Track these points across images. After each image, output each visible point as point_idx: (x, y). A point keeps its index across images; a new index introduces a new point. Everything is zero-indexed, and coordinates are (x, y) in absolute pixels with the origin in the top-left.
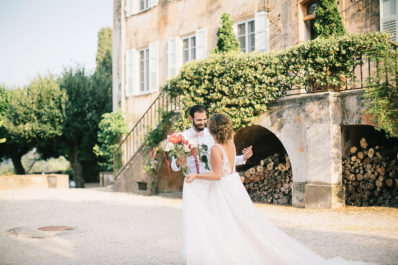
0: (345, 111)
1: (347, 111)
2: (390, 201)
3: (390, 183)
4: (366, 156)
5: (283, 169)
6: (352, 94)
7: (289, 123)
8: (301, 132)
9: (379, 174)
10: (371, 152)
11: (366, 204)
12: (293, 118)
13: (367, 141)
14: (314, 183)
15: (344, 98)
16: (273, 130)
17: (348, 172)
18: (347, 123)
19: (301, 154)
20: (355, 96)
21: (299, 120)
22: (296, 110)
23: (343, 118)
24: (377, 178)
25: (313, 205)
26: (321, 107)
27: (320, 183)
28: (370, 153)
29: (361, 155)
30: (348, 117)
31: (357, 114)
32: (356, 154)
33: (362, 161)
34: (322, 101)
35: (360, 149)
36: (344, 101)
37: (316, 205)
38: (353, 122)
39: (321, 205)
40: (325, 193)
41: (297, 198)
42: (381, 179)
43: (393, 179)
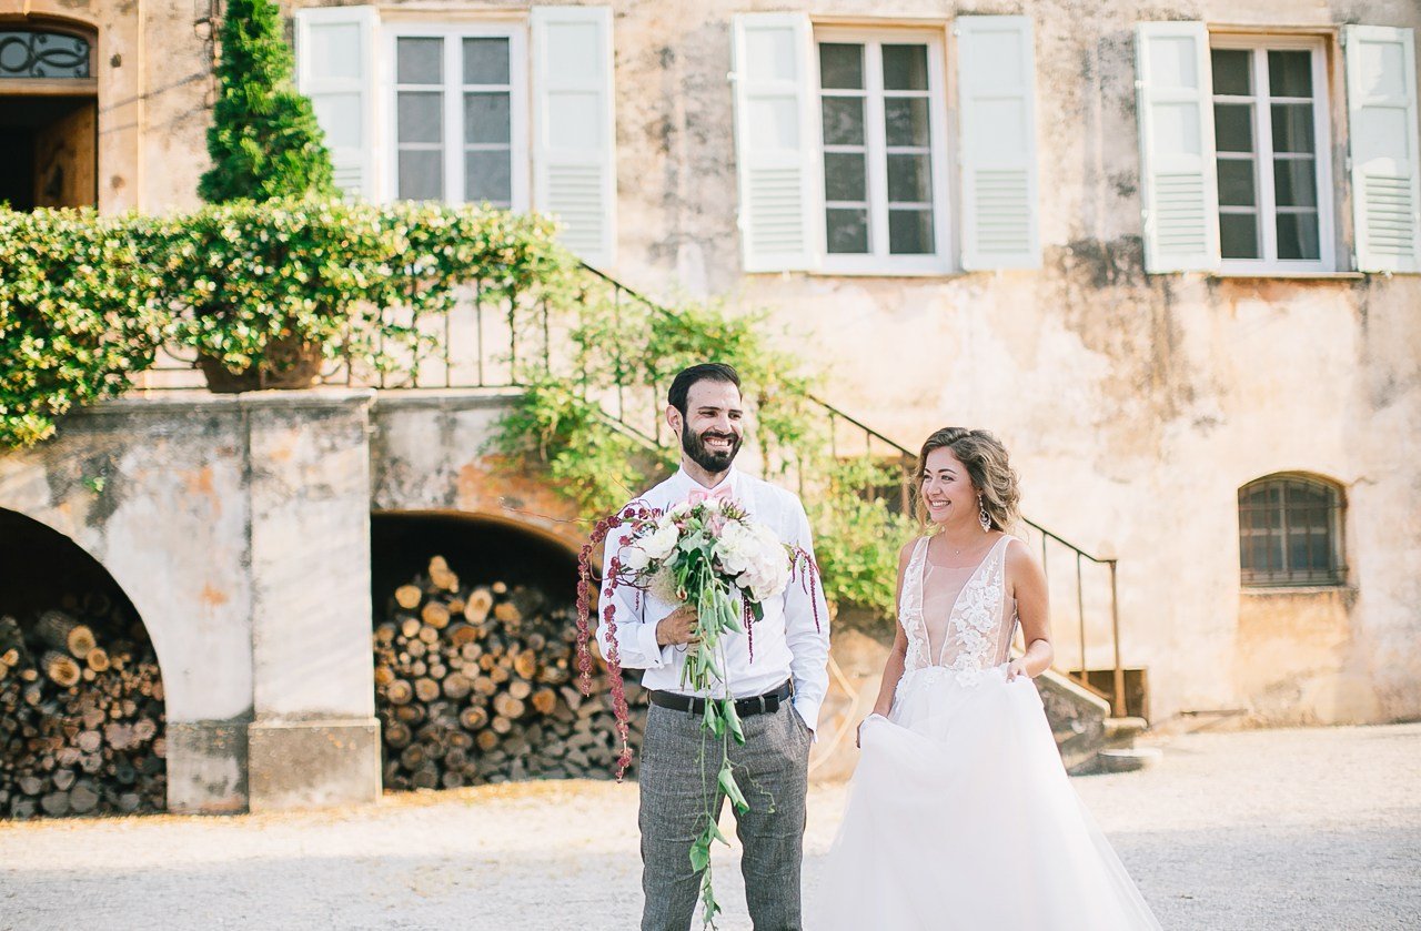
0: (385, 465)
1: (395, 461)
2: (526, 765)
3: (546, 701)
4: (458, 617)
5: (67, 675)
6: (421, 406)
7: (152, 494)
8: (212, 529)
9: (514, 674)
10: (481, 603)
11: (457, 779)
12: (175, 477)
13: (453, 566)
14: (290, 717)
15: (381, 418)
17: (388, 673)
18: (395, 503)
19: (212, 614)
20: (431, 414)
21: (205, 486)
22: (190, 447)
23: (378, 486)
24: (504, 686)
25: (292, 798)
26: (326, 443)
27: (319, 716)
28: (477, 606)
29: (438, 614)
30: (401, 484)
31: (439, 472)
32: (417, 613)
33: (443, 634)
35: (433, 595)
36: (384, 429)
37: (307, 797)
38: (421, 499)
39: (329, 795)
40: (346, 750)
41: (197, 779)
42: (520, 690)
43: (556, 688)
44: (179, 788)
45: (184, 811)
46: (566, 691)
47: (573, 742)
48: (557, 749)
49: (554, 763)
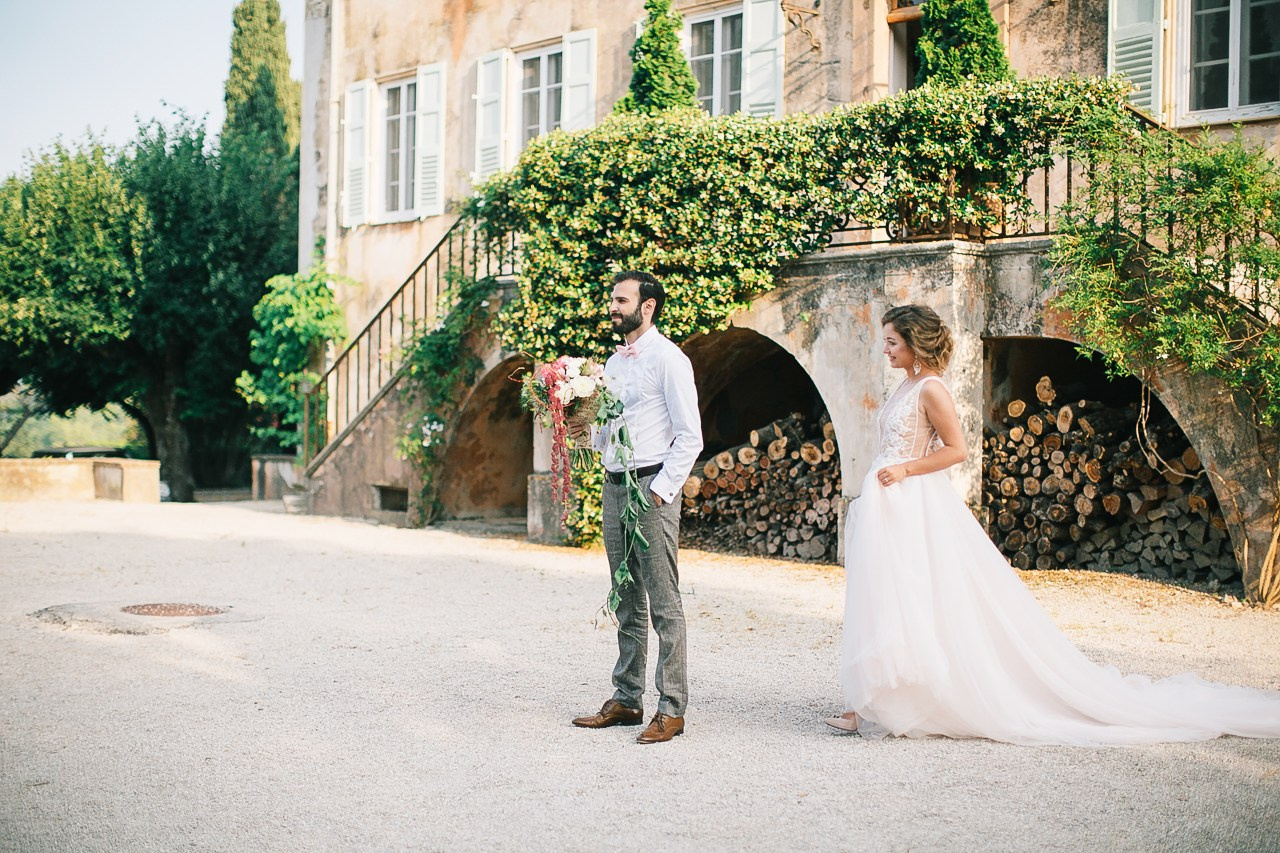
0: (995, 297)
1: (1002, 297)
2: (1112, 557)
3: (1113, 504)
4: (1051, 428)
5: (813, 457)
6: (1019, 251)
7: (837, 324)
8: (870, 352)
9: (1086, 479)
10: (1066, 415)
11: (1046, 562)
12: (849, 312)
13: (1055, 385)
15: (994, 261)
16: (791, 344)
17: (998, 471)
18: (1000, 331)
19: (869, 416)
20: (1027, 257)
21: (866, 318)
22: (858, 289)
23: (991, 317)
24: (1079, 489)
26: (928, 282)
28: (1063, 419)
29: (1036, 425)
30: (1005, 315)
31: (1030, 306)
32: (1022, 421)
33: (1039, 440)
34: (934, 266)
35: (1035, 407)
36: (996, 270)
38: (1018, 328)
42: (1090, 492)
43: (1123, 493)
46: (1131, 496)
47: (1148, 542)
48: (1135, 547)
49: (1133, 558)
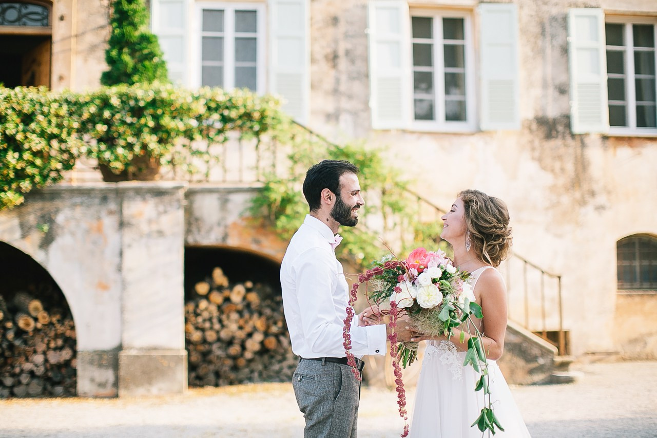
0: (192, 221)
1: (197, 220)
2: (260, 374)
3: (271, 343)
4: (227, 300)
5: (28, 325)
6: (210, 191)
7: (73, 234)
8: (102, 252)
9: (255, 329)
10: (239, 292)
11: (225, 382)
12: (84, 225)
13: (226, 273)
15: (191, 197)
17: (191, 328)
18: (196, 241)
19: (102, 296)
20: (216, 196)
21: (99, 230)
22: (92, 210)
23: (188, 231)
24: (250, 335)
25: (141, 391)
26: (161, 209)
28: (237, 293)
29: (217, 298)
30: (199, 231)
31: (219, 225)
32: (207, 297)
33: (220, 308)
35: (213, 288)
36: (191, 203)
37: (149, 391)
38: (209, 239)
39: (160, 390)
40: (169, 367)
41: (92, 380)
42: (258, 337)
43: (277, 336)
44: (83, 384)
45: (85, 396)
46: (282, 338)
47: (285, 364)
48: (276, 367)
49: (275, 374)
